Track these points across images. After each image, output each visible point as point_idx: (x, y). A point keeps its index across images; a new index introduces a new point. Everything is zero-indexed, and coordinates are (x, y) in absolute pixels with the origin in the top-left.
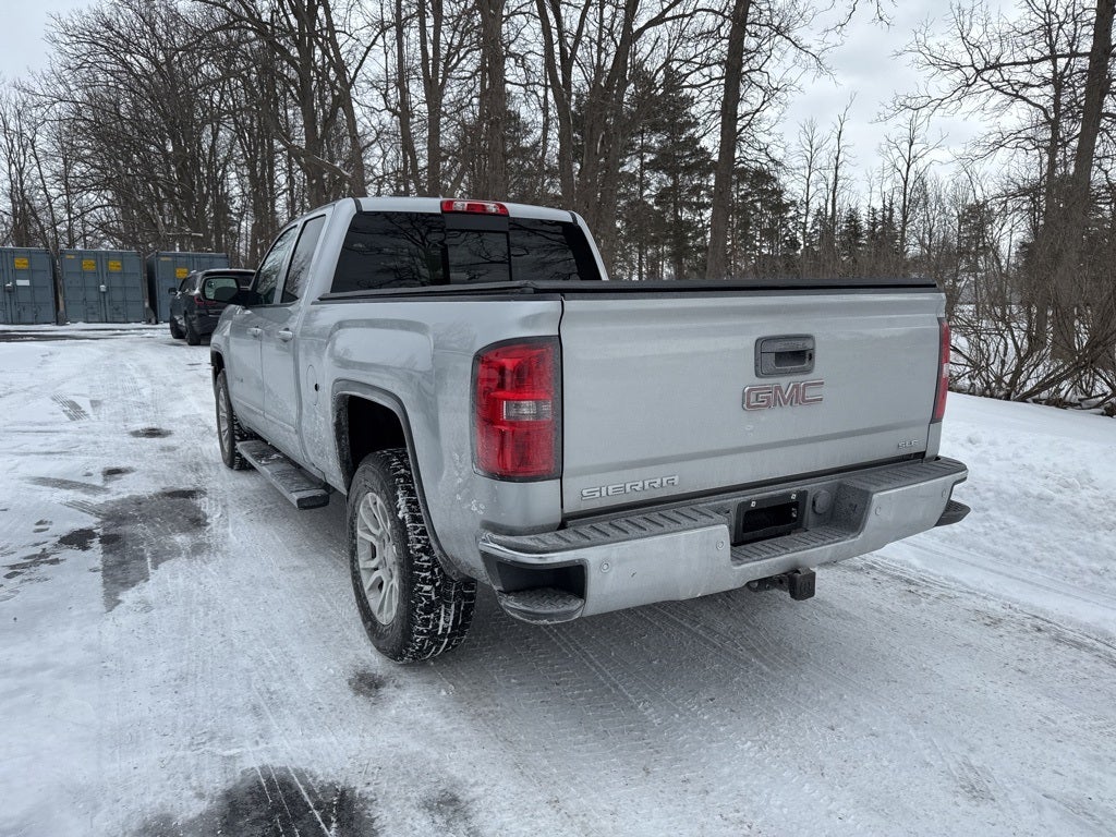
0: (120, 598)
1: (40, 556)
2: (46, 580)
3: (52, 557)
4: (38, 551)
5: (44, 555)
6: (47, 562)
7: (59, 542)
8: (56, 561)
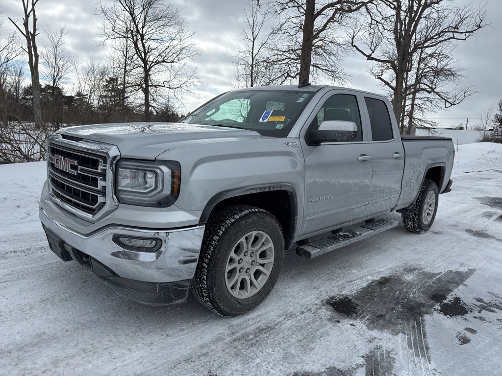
0: (468, 270)
1: (484, 308)
2: (490, 293)
3: (478, 304)
4: (484, 313)
5: (483, 308)
6: (484, 302)
7: (467, 312)
8: (479, 300)
